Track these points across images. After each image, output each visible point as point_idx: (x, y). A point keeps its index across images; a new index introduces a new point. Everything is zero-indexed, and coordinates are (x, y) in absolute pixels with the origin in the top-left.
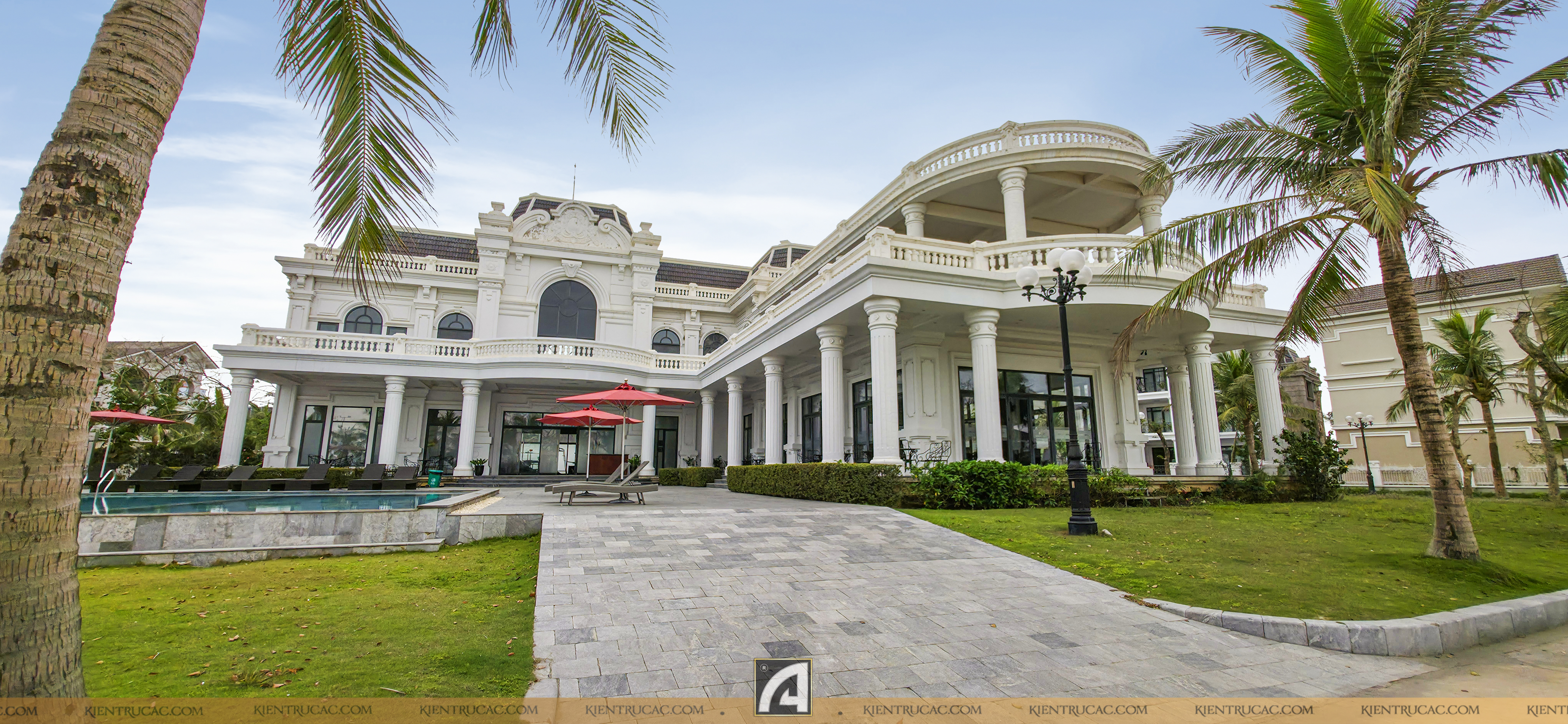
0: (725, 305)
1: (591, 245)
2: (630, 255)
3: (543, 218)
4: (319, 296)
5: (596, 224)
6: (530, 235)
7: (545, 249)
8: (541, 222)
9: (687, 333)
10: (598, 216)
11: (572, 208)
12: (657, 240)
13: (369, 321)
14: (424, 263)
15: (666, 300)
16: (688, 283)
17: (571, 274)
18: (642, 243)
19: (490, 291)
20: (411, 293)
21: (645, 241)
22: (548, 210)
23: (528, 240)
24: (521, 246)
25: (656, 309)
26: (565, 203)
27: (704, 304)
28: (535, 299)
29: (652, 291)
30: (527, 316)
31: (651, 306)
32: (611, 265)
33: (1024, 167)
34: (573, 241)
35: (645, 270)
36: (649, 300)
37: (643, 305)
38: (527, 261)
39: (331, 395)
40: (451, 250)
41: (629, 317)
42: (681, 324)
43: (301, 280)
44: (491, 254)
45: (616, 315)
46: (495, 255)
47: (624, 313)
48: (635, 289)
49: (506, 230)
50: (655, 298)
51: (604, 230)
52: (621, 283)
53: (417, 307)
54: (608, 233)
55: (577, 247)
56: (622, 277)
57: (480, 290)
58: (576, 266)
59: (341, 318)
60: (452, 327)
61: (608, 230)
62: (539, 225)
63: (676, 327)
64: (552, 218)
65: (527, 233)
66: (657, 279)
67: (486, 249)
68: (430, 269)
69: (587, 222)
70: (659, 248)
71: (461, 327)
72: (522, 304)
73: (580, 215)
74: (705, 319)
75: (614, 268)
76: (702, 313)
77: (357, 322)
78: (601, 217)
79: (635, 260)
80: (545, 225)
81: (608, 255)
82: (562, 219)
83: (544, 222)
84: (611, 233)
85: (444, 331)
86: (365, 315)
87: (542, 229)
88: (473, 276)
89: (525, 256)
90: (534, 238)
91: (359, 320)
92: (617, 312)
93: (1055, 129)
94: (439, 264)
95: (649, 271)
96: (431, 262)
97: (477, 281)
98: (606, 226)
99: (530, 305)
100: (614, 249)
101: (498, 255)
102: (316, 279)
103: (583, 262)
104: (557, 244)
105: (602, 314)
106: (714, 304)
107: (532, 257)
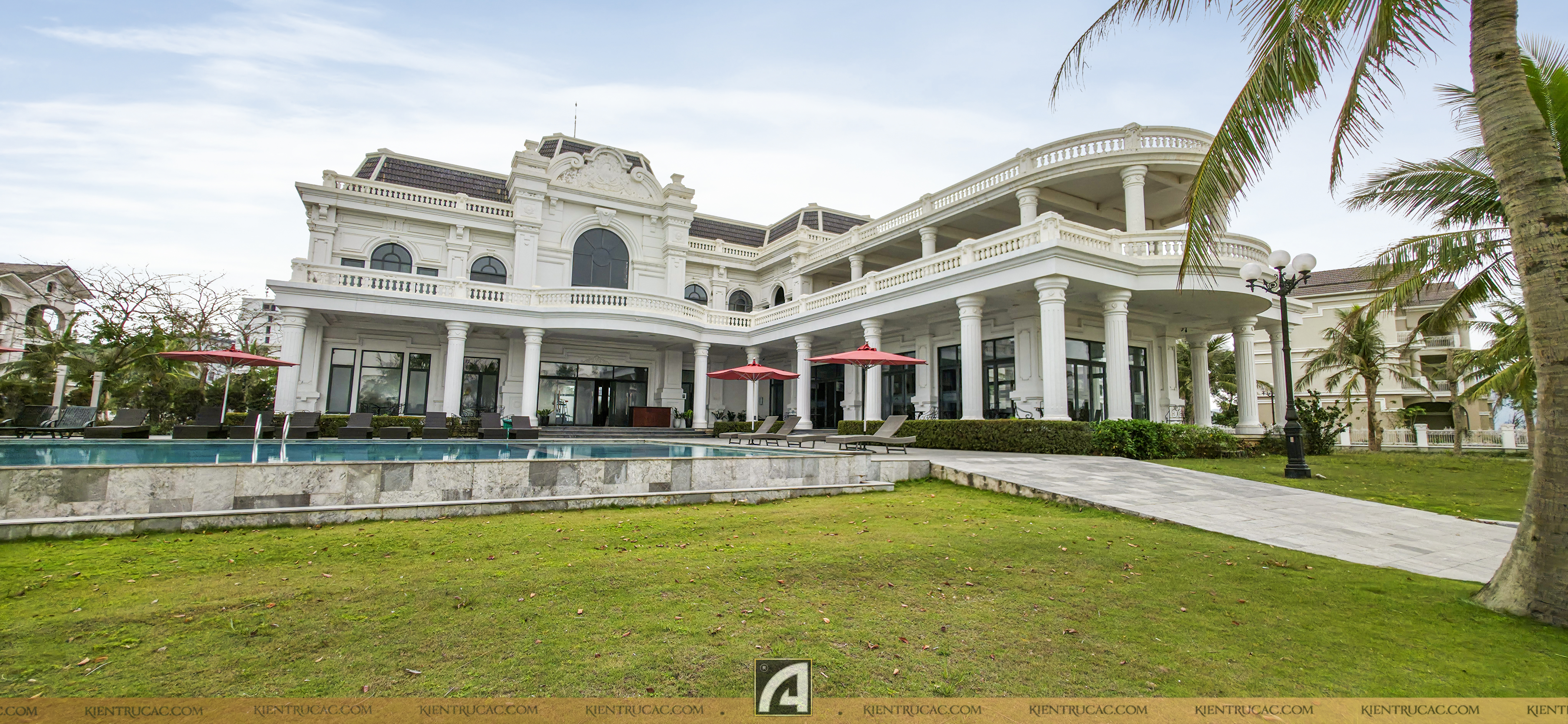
0: (752, 263)
1: (624, 193)
2: (663, 208)
3: (577, 161)
4: (341, 229)
5: (629, 172)
6: (564, 178)
7: (580, 194)
8: (574, 165)
9: (715, 289)
10: (631, 164)
11: (605, 154)
12: (690, 193)
13: (398, 260)
14: (453, 200)
15: (698, 254)
16: (715, 238)
17: (605, 223)
18: (676, 195)
19: (527, 236)
20: (440, 232)
21: (680, 194)
22: (581, 153)
23: (561, 183)
24: (556, 189)
25: (689, 263)
26: (599, 148)
27: (731, 261)
28: (569, 246)
29: (686, 245)
30: (562, 264)
31: (684, 260)
32: (643, 216)
33: (1147, 166)
34: (607, 188)
35: (679, 223)
36: (682, 254)
37: (677, 259)
38: (561, 206)
39: (360, 338)
40: (478, 188)
41: (662, 270)
42: (708, 280)
43: (324, 211)
44: (528, 196)
45: (649, 268)
46: (532, 197)
47: (656, 266)
48: (670, 242)
49: (543, 171)
50: (689, 253)
51: (637, 179)
52: (652, 235)
53: (448, 248)
54: (640, 182)
55: (612, 194)
56: (653, 229)
57: (518, 234)
58: (611, 215)
59: (367, 255)
60: (485, 270)
61: (641, 179)
62: (572, 169)
63: (704, 282)
64: (586, 162)
65: (561, 176)
66: (691, 233)
67: (524, 190)
68: (461, 207)
69: (620, 170)
70: (693, 201)
71: (493, 272)
72: (557, 251)
73: (613, 161)
74: (731, 276)
75: (646, 219)
76: (729, 270)
77: (383, 260)
78: (634, 165)
79: (670, 212)
80: (578, 169)
81: (641, 205)
82: (595, 164)
83: (578, 166)
84: (644, 183)
85: (477, 274)
86: (392, 253)
87: (575, 172)
88: (509, 219)
89: (560, 200)
90: (568, 182)
91: (387, 258)
92: (650, 265)
93: (1171, 134)
94: (470, 203)
95: (682, 224)
96: (462, 201)
97: (514, 224)
98: (639, 175)
99: (566, 252)
100: (646, 200)
101: (536, 197)
102: (338, 210)
103: (618, 211)
104: (591, 190)
105: (636, 266)
106: (741, 261)
107: (565, 202)
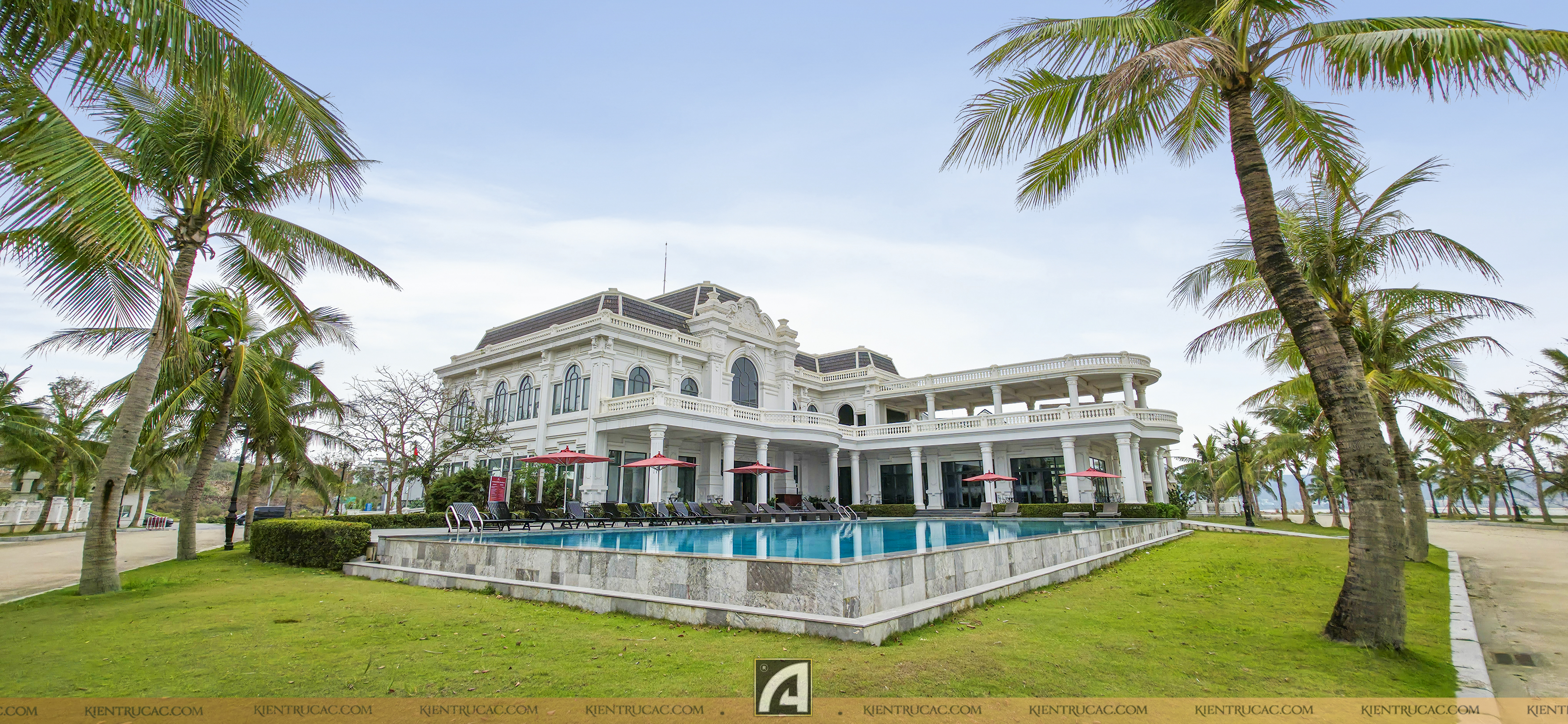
0: (822, 386)
1: (757, 332)
2: (777, 344)
3: (734, 307)
4: (615, 356)
5: (759, 316)
7: (739, 333)
8: (733, 310)
9: (802, 404)
11: (748, 302)
12: (794, 334)
13: (642, 380)
14: (671, 334)
15: (799, 380)
17: (748, 354)
19: (717, 364)
20: (669, 361)
21: (787, 334)
22: (736, 301)
25: (794, 386)
28: (730, 371)
29: (793, 373)
30: (728, 385)
31: (792, 383)
32: (764, 349)
34: (749, 327)
36: (791, 379)
37: (788, 382)
38: (729, 341)
41: (779, 390)
43: (610, 342)
44: (718, 334)
45: (770, 389)
47: (775, 387)
48: (783, 370)
52: (772, 363)
53: (671, 372)
54: (765, 324)
55: (753, 333)
56: (773, 359)
57: (712, 362)
58: (750, 348)
59: (628, 376)
60: (688, 387)
64: (738, 308)
66: (796, 364)
68: (675, 340)
69: (754, 314)
70: (796, 340)
71: (690, 390)
72: (726, 374)
73: (751, 307)
75: (768, 352)
76: (809, 390)
79: (782, 347)
80: (734, 313)
81: (765, 340)
82: (742, 310)
85: (683, 389)
86: (639, 375)
87: (733, 316)
91: (636, 379)
92: (770, 386)
94: (680, 337)
95: (790, 357)
96: (676, 335)
97: (709, 355)
98: (765, 318)
99: (729, 375)
100: (767, 337)
101: (722, 335)
103: (756, 345)
104: (742, 330)
105: (762, 390)
107: (731, 338)
